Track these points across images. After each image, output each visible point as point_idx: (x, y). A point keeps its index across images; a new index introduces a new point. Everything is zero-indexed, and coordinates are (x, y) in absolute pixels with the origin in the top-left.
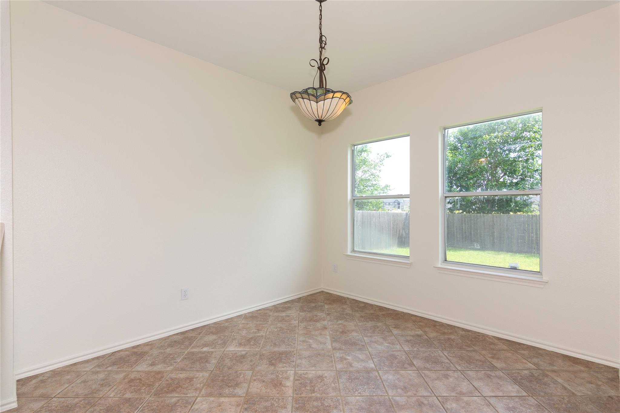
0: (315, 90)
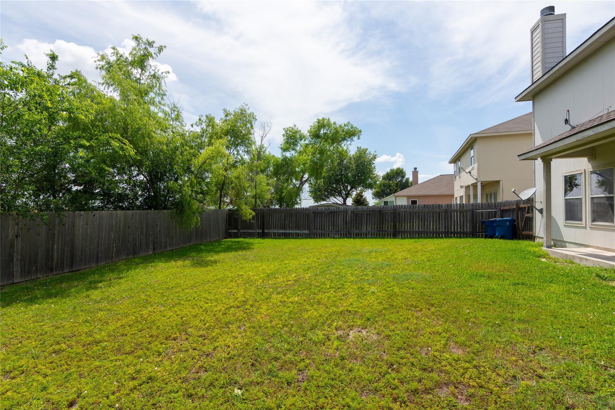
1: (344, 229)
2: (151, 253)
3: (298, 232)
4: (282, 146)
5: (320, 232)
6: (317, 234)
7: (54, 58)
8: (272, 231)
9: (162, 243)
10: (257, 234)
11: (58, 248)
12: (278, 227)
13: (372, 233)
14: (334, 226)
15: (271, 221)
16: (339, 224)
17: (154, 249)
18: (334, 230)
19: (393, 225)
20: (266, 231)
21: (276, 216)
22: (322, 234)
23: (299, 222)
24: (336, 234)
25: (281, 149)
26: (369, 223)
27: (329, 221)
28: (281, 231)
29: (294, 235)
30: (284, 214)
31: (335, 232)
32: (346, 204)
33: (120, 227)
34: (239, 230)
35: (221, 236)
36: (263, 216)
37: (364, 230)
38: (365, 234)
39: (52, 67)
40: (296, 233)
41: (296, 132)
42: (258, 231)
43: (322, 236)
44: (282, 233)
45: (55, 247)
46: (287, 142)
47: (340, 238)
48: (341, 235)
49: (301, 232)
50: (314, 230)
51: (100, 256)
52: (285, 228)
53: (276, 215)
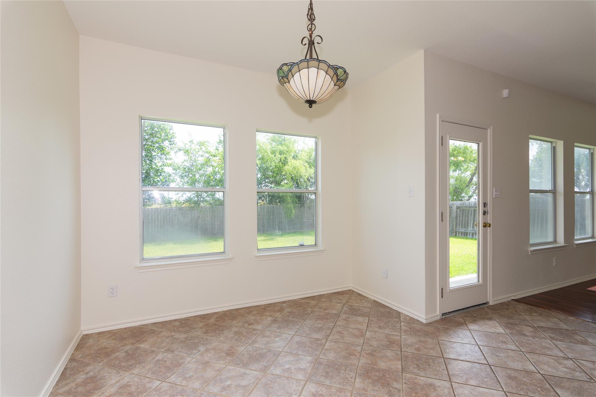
0: (344, 73)
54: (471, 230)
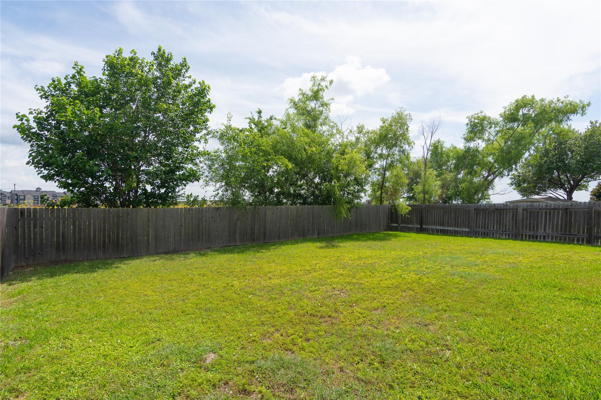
1: (513, 230)
2: (316, 237)
3: (457, 229)
4: (466, 136)
5: (483, 230)
6: (479, 232)
7: (260, 112)
8: (430, 227)
9: (324, 231)
10: (416, 228)
11: (257, 228)
12: (436, 222)
13: (552, 236)
14: (500, 225)
15: (430, 217)
16: (506, 223)
17: (319, 234)
18: (500, 229)
19: (587, 228)
20: (424, 226)
21: (434, 213)
22: (484, 233)
23: (458, 219)
24: (502, 234)
25: (465, 139)
26: (549, 224)
27: (494, 219)
28: (439, 228)
29: (452, 233)
30: (442, 211)
31: (501, 232)
32: (572, 198)
33: (293, 217)
34: (399, 224)
35: (382, 228)
36: (422, 212)
37: (541, 232)
38: (542, 237)
39: (260, 117)
40: (455, 231)
41: (484, 119)
42: (416, 226)
43: (485, 235)
44: (441, 229)
45: (256, 227)
46: (471, 132)
47: (506, 239)
48: (509, 236)
49: (460, 229)
50: (476, 228)
51: (281, 235)
52: (443, 225)
53: (435, 211)
54: (543, 233)
